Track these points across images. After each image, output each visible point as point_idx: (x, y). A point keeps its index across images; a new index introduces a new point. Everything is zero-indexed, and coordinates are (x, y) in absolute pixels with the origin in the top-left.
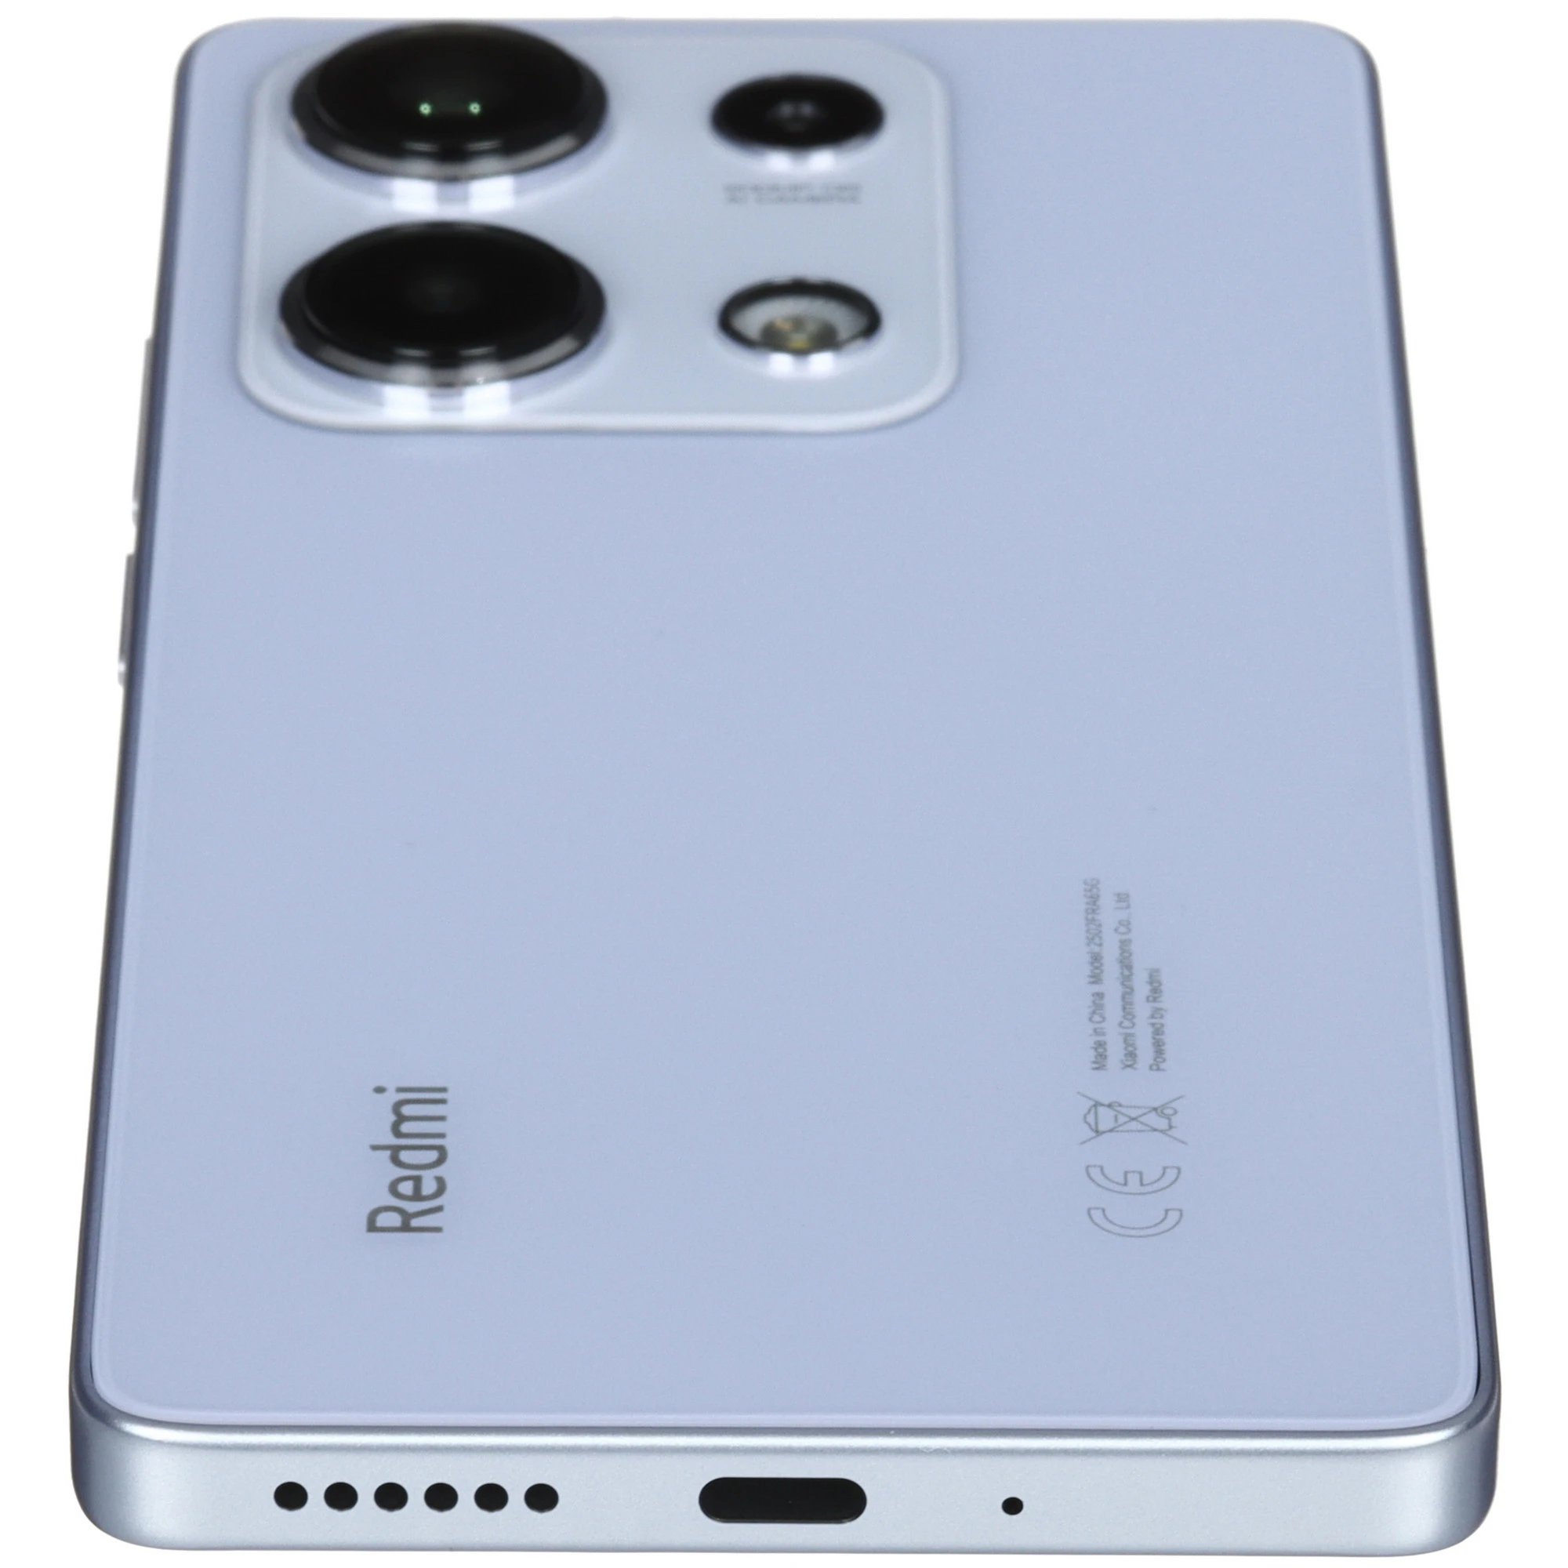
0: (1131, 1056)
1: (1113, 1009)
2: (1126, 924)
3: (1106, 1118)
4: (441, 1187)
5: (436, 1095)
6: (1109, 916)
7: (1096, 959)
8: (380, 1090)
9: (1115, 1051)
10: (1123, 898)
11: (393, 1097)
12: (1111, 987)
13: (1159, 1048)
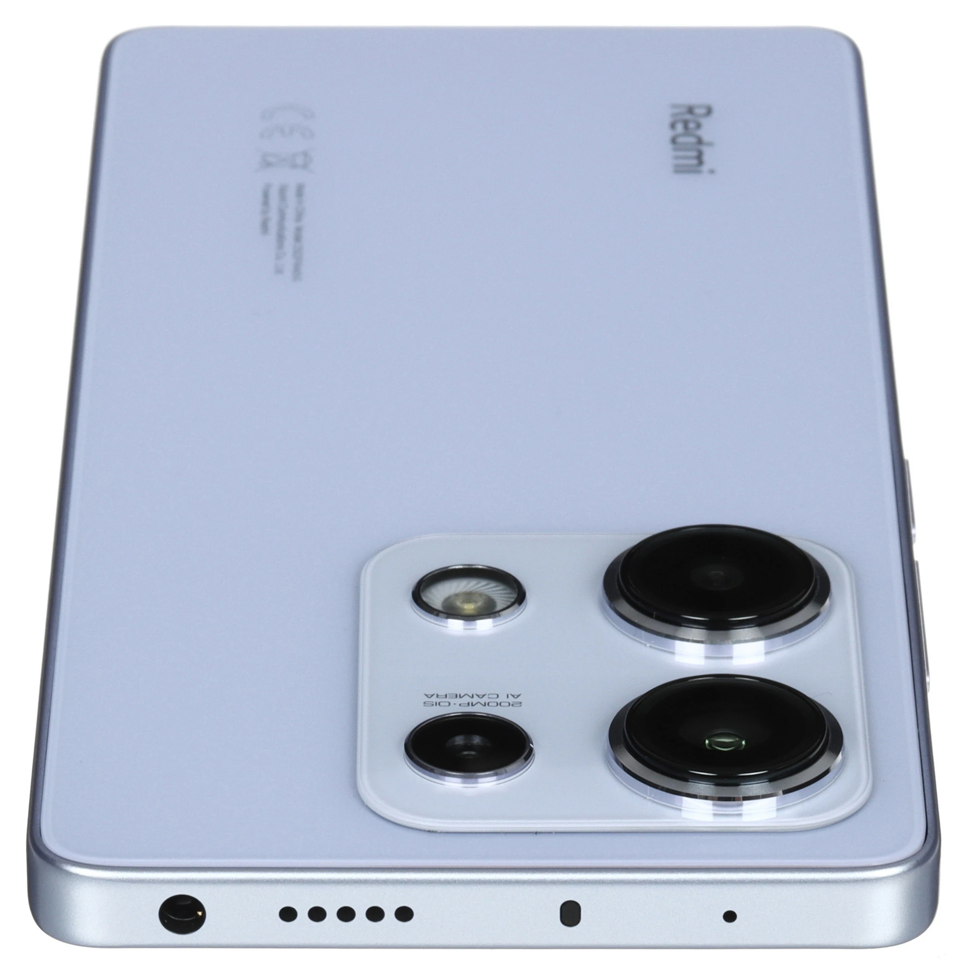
0: (283, 191)
1: (290, 214)
2: (278, 257)
3: (300, 160)
4: (673, 126)
5: (679, 170)
6: (288, 262)
7: (298, 238)
8: (712, 172)
9: (291, 194)
10: (279, 271)
11: (705, 168)
12: (290, 225)
13: (266, 195)
